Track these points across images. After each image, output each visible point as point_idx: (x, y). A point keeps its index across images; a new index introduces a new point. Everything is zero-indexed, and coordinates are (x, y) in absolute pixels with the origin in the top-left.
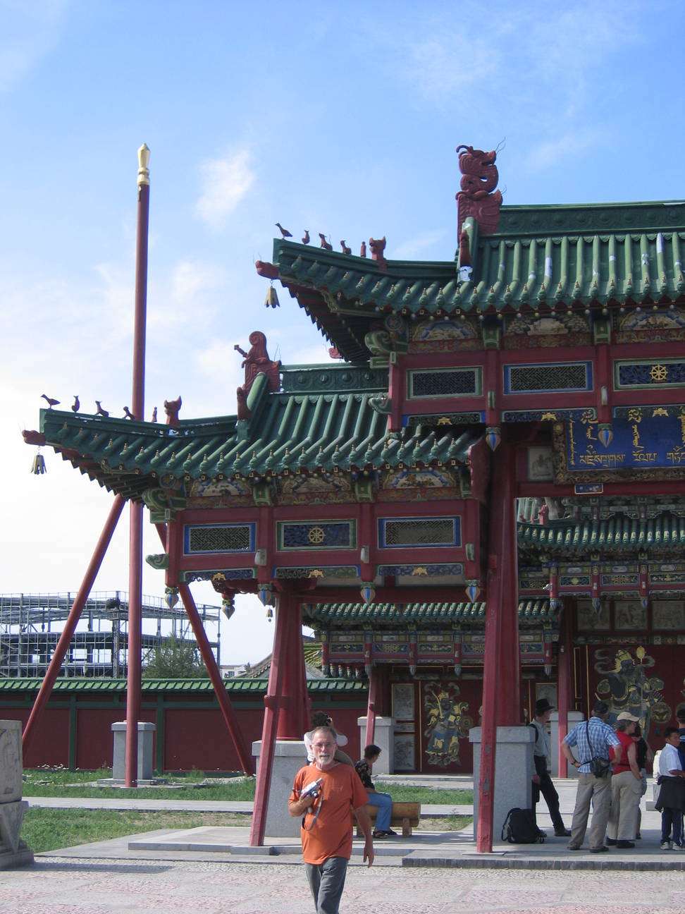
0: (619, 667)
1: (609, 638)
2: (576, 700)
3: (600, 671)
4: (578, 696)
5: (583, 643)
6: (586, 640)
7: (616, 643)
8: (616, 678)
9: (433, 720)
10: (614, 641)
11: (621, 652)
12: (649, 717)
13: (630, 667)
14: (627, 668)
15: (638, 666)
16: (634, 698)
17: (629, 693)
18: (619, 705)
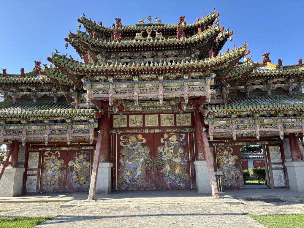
0: (130, 143)
1: (126, 130)
2: (112, 158)
3: (122, 144)
4: (112, 156)
5: (115, 133)
6: (116, 131)
7: (129, 132)
8: (129, 148)
9: (47, 168)
10: (128, 131)
11: (131, 137)
12: (143, 165)
13: (135, 143)
14: (134, 143)
15: (139, 142)
16: (137, 157)
17: (135, 154)
18: (130, 160)
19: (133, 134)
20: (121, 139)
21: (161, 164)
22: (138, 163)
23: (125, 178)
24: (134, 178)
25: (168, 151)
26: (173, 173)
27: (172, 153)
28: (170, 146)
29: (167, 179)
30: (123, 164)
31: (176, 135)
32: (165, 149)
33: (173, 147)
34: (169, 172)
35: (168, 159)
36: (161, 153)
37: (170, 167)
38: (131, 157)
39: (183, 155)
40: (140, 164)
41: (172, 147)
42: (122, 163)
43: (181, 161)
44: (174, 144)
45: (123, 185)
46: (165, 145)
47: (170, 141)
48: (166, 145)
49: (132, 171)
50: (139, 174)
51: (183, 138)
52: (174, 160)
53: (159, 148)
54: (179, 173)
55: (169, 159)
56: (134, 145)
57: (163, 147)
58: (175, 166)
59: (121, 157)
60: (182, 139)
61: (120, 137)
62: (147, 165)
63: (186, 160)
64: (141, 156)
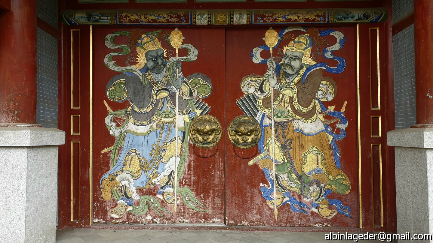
1: (125, 14)
7: (137, 20)
8: (137, 77)
10: (133, 18)
11: (145, 38)
12: (187, 138)
13: (160, 61)
14: (155, 62)
15: (172, 59)
16: (164, 109)
17: (158, 101)
18: (141, 119)
19: (150, 28)
20: (109, 44)
21: (250, 140)
22: (170, 131)
23: (124, 183)
24: (155, 181)
25: (277, 93)
26: (295, 171)
27: (291, 99)
28: (287, 75)
29: (272, 191)
30: (116, 135)
31: (311, 37)
32: (267, 88)
33: (297, 80)
34: (280, 167)
35: (278, 120)
36: (253, 99)
37: (284, 148)
38: (144, 110)
39: (332, 109)
40: (178, 134)
41: (292, 79)
42: (114, 131)
43: (326, 130)
44: (301, 67)
45: (116, 205)
46: (269, 72)
47: (285, 56)
48: (271, 71)
49: (149, 158)
50: (174, 168)
51: (337, 47)
52: (299, 124)
53: (246, 83)
54: (314, 170)
55: (282, 120)
56: (153, 69)
57: (259, 80)
58: (302, 148)
59: (108, 108)
60: (330, 49)
61: (103, 40)
62: (200, 138)
63: (342, 127)
64: (181, 108)
